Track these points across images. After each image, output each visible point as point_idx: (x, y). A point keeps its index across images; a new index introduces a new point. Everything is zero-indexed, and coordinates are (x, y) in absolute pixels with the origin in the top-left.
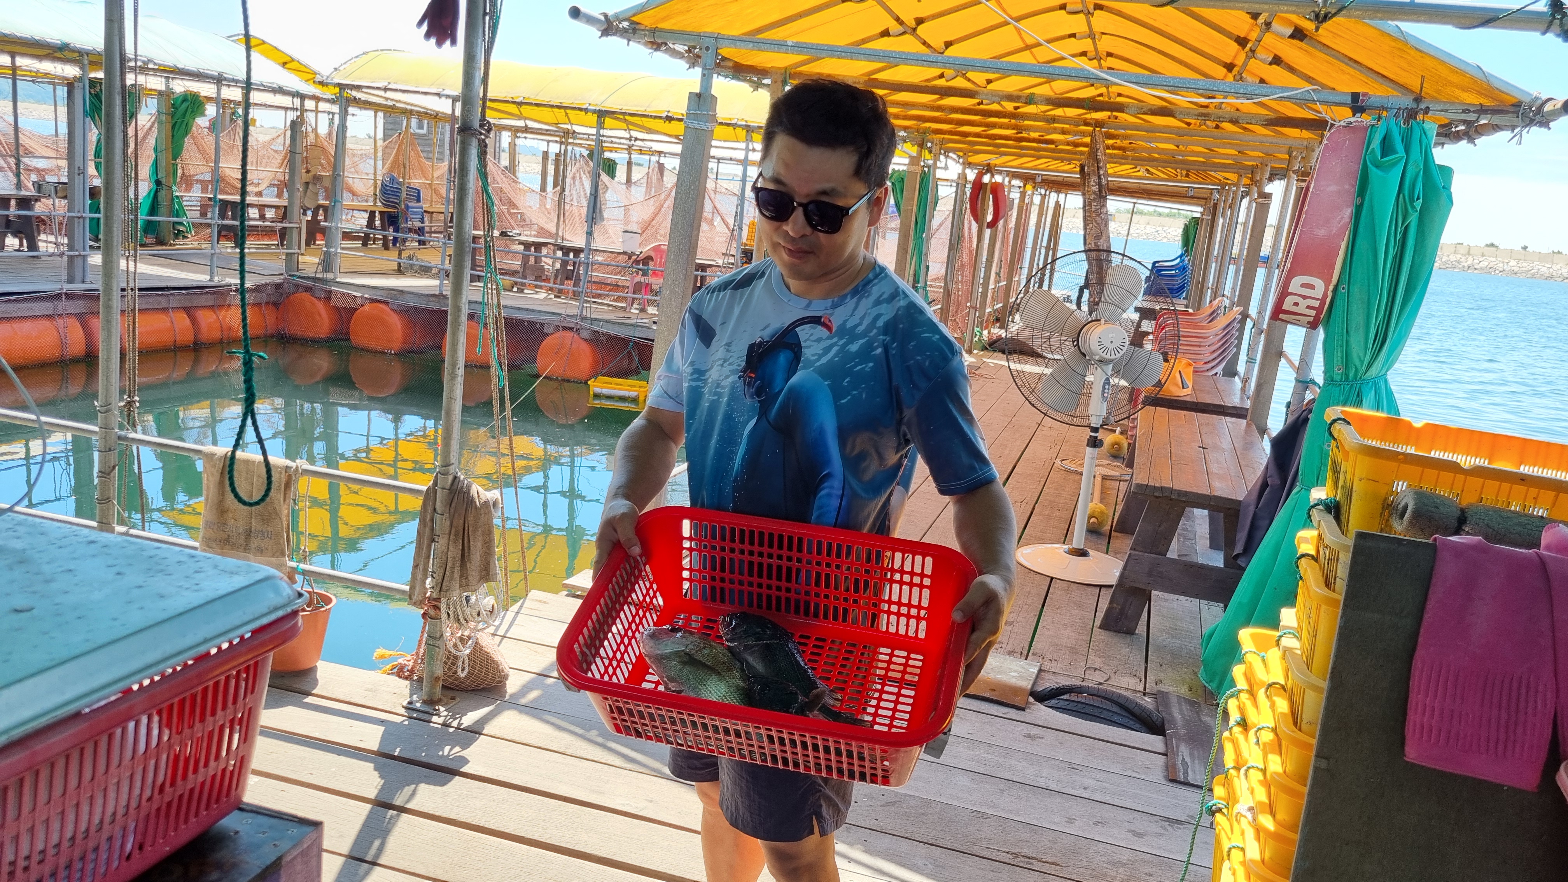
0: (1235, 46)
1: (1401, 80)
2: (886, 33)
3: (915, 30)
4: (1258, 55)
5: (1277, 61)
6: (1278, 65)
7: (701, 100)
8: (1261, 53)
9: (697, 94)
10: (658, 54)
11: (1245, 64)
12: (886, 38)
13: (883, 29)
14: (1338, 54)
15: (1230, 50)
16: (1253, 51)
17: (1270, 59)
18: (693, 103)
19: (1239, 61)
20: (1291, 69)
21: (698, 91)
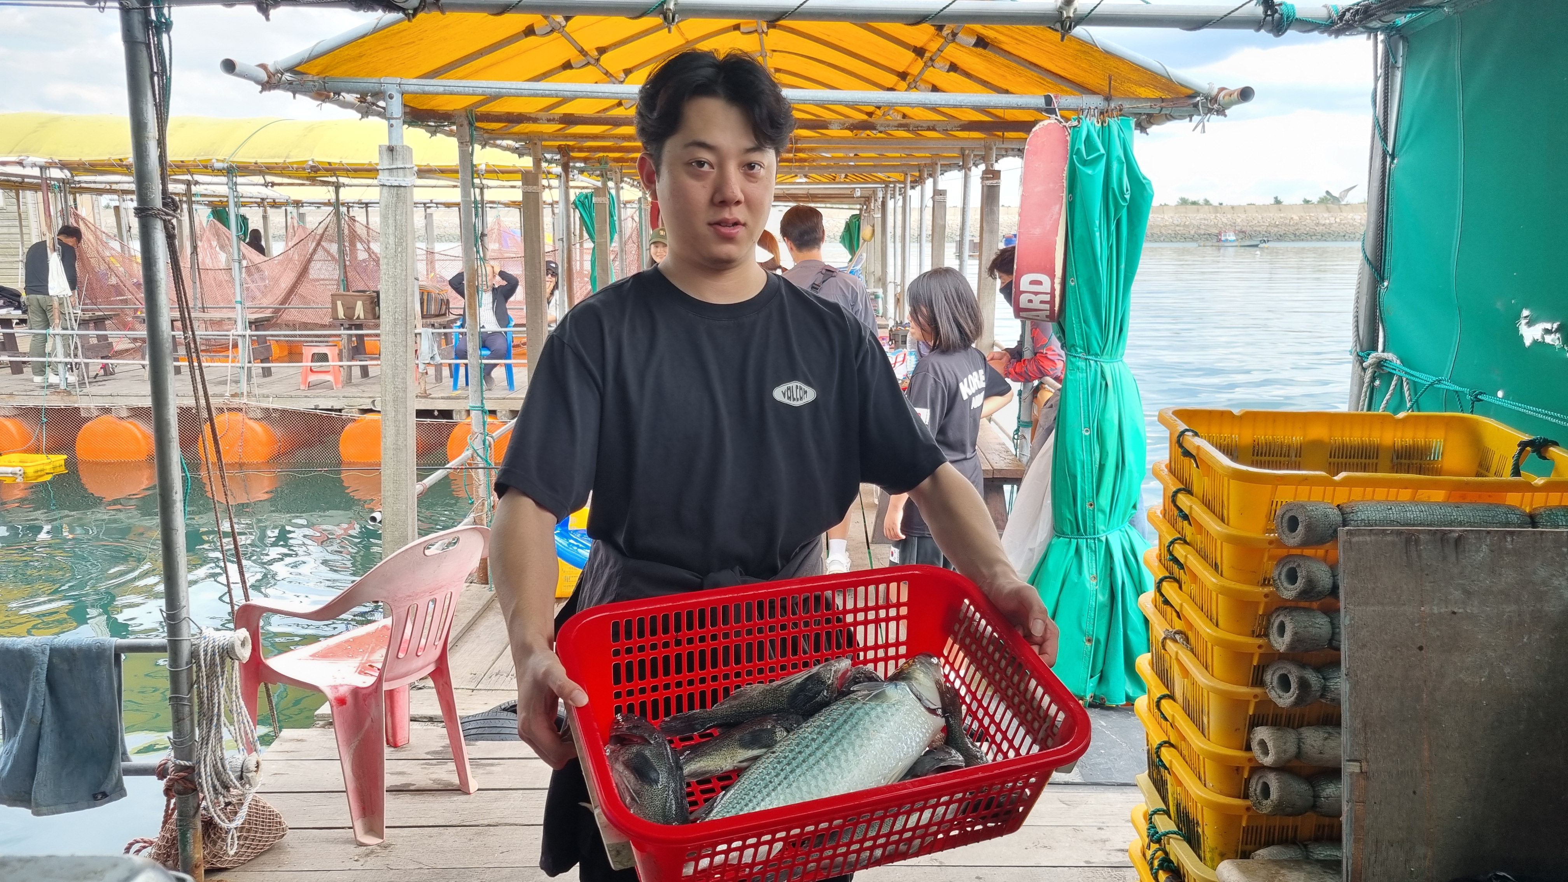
0: (912, 55)
1: (1078, 80)
2: (567, 66)
3: (598, 60)
4: (936, 64)
5: (953, 68)
6: (955, 71)
7: (394, 153)
8: (939, 63)
9: (389, 147)
10: (328, 106)
11: (922, 72)
12: (568, 71)
13: (564, 61)
14: (1018, 59)
15: (904, 59)
16: (931, 59)
17: (947, 67)
18: (385, 157)
19: (915, 70)
20: (967, 75)
21: (387, 144)
